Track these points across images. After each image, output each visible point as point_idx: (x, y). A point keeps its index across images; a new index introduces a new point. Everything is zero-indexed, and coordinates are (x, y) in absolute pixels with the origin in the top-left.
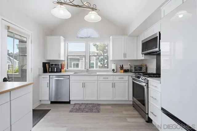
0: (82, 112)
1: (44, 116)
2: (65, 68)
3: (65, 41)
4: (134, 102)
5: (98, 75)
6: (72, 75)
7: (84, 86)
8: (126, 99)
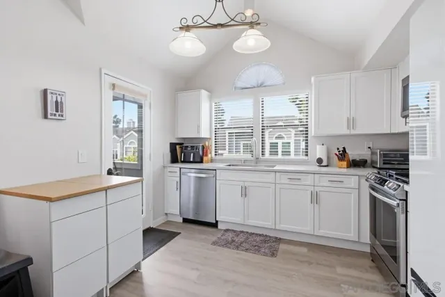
0: (237, 248)
1: (166, 243)
2: (211, 153)
3: (211, 98)
4: (372, 247)
5: (275, 172)
6: (221, 169)
7: (244, 192)
8: (352, 236)
